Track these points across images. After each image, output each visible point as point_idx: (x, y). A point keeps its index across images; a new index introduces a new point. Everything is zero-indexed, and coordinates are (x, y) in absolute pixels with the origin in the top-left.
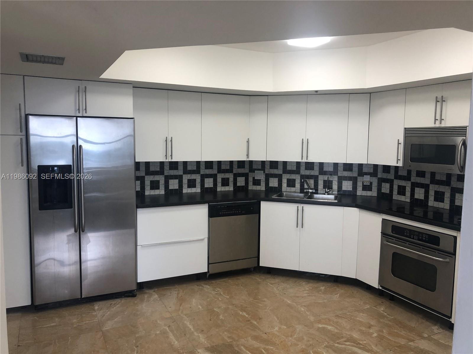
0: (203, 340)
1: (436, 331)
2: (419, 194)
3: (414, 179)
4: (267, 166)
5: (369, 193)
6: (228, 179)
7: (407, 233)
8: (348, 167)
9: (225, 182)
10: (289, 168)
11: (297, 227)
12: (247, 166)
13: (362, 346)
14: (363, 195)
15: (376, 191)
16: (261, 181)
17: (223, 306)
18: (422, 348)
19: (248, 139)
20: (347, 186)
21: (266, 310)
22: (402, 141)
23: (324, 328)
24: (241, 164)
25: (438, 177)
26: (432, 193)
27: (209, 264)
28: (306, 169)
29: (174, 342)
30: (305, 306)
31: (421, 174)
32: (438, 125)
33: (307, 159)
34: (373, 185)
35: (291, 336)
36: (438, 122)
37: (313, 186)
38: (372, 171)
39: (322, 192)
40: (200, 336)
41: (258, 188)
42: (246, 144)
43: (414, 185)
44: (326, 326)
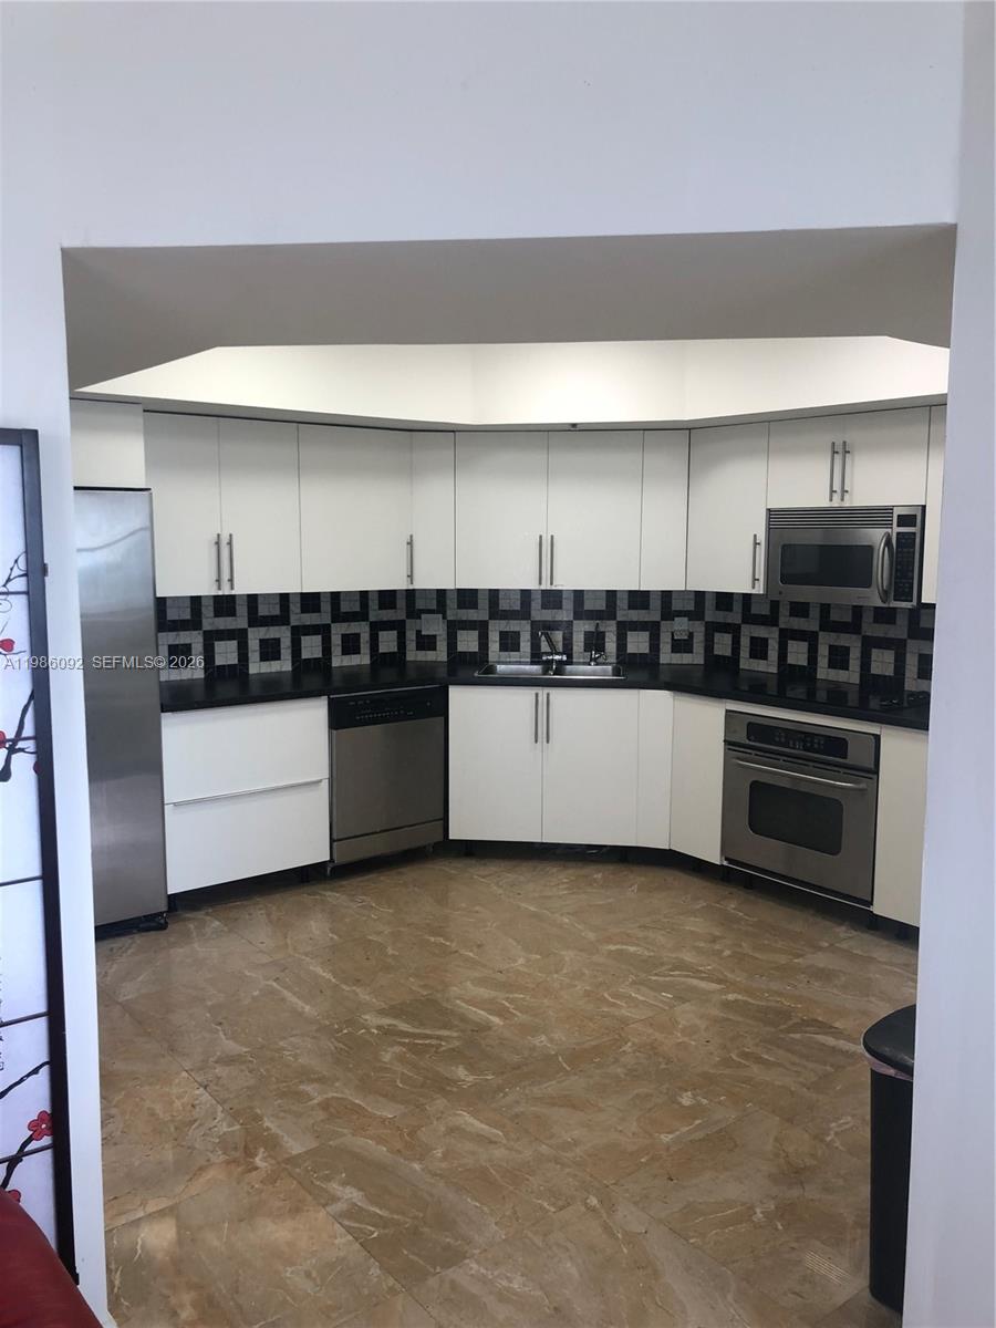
0: (367, 998)
1: (842, 935)
2: (798, 654)
3: (785, 620)
4: (452, 603)
5: (686, 659)
6: (357, 636)
7: (780, 737)
8: (639, 599)
9: (351, 646)
10: (504, 605)
11: (536, 741)
12: (401, 603)
13: (704, 975)
14: (674, 662)
15: (703, 652)
16: (438, 638)
17: (387, 930)
18: (821, 965)
19: (411, 536)
20: (638, 643)
21: (487, 929)
22: (762, 538)
23: (620, 952)
24: (387, 598)
25: (835, 616)
26: (823, 651)
27: (332, 841)
28: (544, 606)
29: (303, 1008)
30: (568, 913)
31: (800, 609)
32: (836, 503)
33: (552, 584)
34: (695, 640)
35: (557, 972)
36: (836, 497)
37: (560, 647)
38: (691, 607)
39: (582, 660)
40: (358, 990)
41: (430, 656)
42: (405, 547)
43: (786, 636)
44: (624, 947)
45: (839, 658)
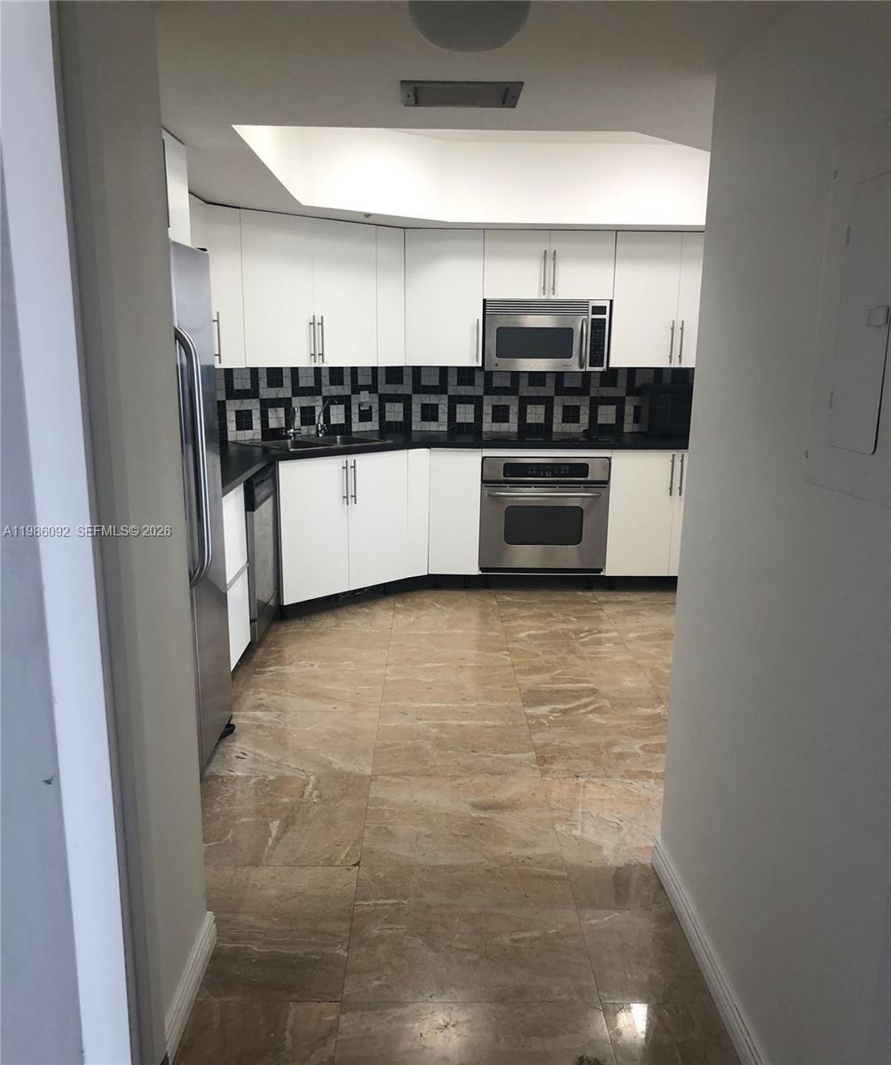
2: (465, 414)
3: (454, 389)
7: (532, 470)
25: (496, 380)
26: (488, 410)
27: (251, 622)
36: (548, 293)
45: (500, 414)
